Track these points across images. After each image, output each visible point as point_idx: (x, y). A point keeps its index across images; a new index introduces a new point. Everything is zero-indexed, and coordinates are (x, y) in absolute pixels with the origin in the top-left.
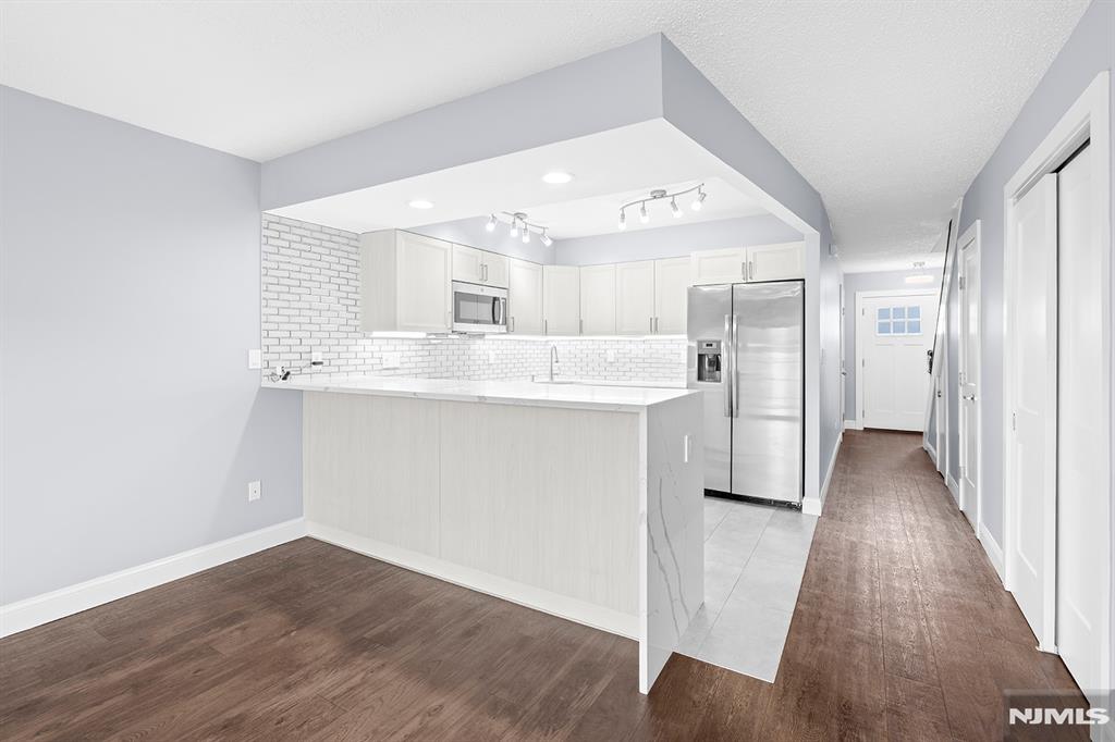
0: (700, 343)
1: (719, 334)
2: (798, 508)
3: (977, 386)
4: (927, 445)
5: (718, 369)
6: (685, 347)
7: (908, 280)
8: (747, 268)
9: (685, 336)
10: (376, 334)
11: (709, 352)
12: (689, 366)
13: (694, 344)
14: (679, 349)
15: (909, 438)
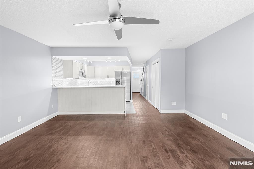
0: (117, 80)
1: (119, 78)
2: (130, 101)
3: (148, 84)
4: (141, 93)
5: (119, 83)
6: (114, 80)
7: (138, 70)
8: (123, 69)
9: (114, 79)
10: (67, 78)
11: (118, 81)
12: (115, 83)
13: (116, 80)
14: (113, 80)
15: (138, 93)
